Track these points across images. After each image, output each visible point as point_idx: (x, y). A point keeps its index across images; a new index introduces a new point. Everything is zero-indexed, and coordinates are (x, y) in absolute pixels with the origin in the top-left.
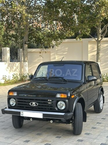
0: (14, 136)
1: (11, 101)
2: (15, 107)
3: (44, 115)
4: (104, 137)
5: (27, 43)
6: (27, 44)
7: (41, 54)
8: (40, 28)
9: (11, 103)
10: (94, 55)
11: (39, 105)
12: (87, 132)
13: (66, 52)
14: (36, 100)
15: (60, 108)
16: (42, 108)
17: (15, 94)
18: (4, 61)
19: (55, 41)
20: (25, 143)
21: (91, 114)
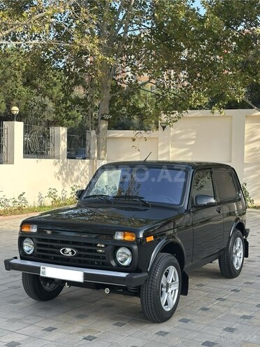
0: (28, 318)
1: (25, 244)
2: (32, 257)
3: (86, 275)
4: (217, 329)
5: (107, 117)
6: (106, 120)
7: (135, 143)
8: (138, 84)
9: (26, 248)
10: (255, 148)
11: (78, 255)
12: (184, 317)
13: (193, 139)
14: (74, 243)
15: (122, 262)
16: (85, 262)
17: (34, 230)
18: (54, 157)
19: (166, 116)
20: (45, 332)
21: (213, 280)
